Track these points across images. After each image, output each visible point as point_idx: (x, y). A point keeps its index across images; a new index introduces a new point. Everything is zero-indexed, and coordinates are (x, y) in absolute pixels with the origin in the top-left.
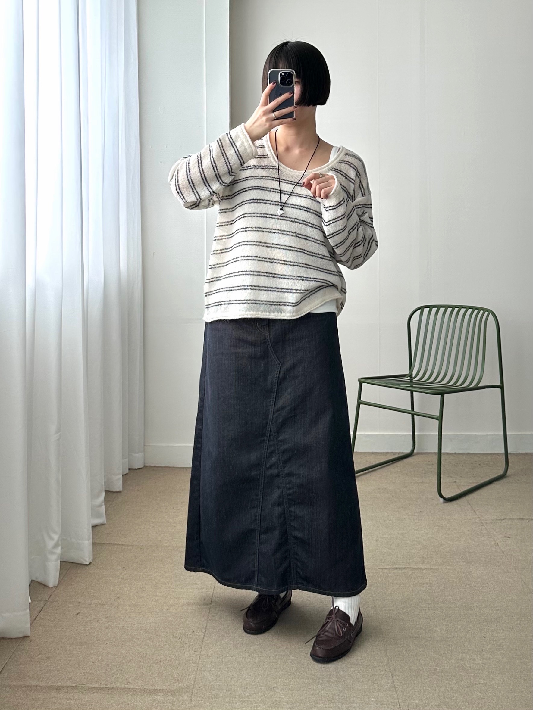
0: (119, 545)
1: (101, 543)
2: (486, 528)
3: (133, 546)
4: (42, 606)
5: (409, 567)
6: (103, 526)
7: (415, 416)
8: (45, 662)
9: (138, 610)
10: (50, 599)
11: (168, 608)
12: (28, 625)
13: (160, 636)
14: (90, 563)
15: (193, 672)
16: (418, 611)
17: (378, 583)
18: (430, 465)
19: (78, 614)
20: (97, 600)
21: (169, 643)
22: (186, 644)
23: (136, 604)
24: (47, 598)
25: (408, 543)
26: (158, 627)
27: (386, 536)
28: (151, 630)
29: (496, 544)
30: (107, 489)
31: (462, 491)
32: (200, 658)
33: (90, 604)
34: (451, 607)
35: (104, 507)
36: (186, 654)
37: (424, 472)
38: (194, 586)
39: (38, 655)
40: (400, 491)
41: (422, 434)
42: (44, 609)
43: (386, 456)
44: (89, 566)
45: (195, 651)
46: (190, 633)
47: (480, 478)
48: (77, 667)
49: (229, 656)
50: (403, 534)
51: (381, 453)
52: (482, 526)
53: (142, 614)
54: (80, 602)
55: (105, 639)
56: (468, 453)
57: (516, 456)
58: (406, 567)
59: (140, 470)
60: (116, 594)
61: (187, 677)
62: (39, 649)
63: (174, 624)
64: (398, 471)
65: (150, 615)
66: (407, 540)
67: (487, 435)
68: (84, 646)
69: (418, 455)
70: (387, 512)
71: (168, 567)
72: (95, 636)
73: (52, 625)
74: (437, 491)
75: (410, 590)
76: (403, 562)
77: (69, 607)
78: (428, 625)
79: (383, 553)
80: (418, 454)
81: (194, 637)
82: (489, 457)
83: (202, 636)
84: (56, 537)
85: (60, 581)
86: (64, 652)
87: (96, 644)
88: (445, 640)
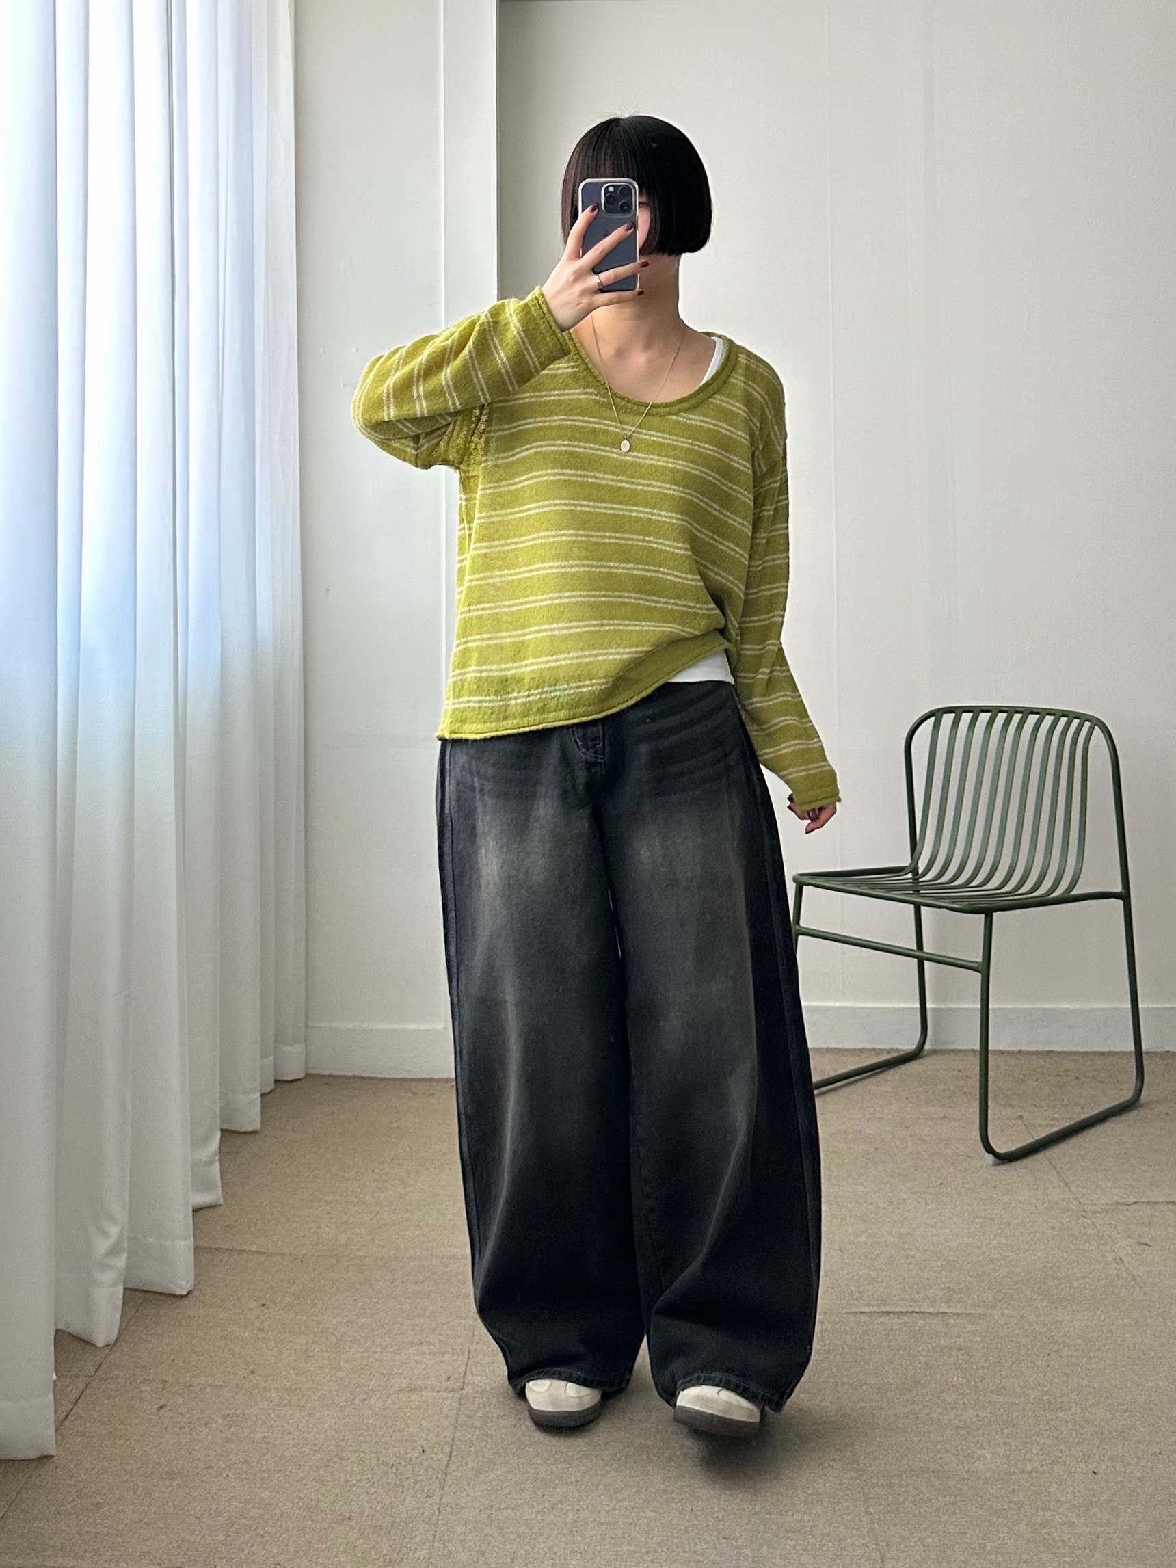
0: (253, 1252)
1: (211, 1249)
2: (1093, 1223)
3: (283, 1255)
4: (81, 1387)
5: (917, 1310)
6: (216, 1210)
7: (926, 963)
8: (91, 1515)
9: (299, 1400)
10: (98, 1374)
11: (365, 1397)
12: (51, 1431)
13: (348, 1459)
14: (189, 1293)
15: (424, 1543)
16: (940, 1410)
17: (845, 1347)
18: (962, 1078)
19: (161, 1408)
20: (205, 1376)
21: (369, 1476)
22: (407, 1479)
23: (293, 1387)
24: (93, 1370)
25: (913, 1257)
26: (343, 1440)
27: (863, 1239)
28: (328, 1445)
29: (1118, 1260)
30: (225, 1126)
31: (1037, 1138)
32: (439, 1512)
33: (190, 1386)
34: (1015, 1403)
35: (217, 1166)
36: (407, 1502)
37: (947, 1094)
38: (425, 1349)
39: (74, 1500)
40: (894, 1137)
41: (942, 1006)
42: (86, 1396)
43: (859, 1056)
44: (186, 1301)
45: (428, 1496)
46: (416, 1455)
47: (1078, 1110)
48: (161, 1528)
49: (507, 1508)
50: (900, 1236)
51: (847, 1050)
52: (1085, 1217)
53: (308, 1410)
54: (165, 1381)
55: (223, 1466)
56: (1050, 1052)
57: (1161, 1059)
58: (910, 1310)
59: (299, 1084)
60: (248, 1364)
61: (411, 1555)
62: (75, 1486)
63: (380, 1433)
64: (887, 1092)
65: (326, 1413)
66: (911, 1250)
67: (1093, 1010)
68: (176, 1482)
69: (934, 1056)
70: (862, 1185)
71: (363, 1305)
72: (202, 1459)
73: (104, 1432)
74: (979, 1137)
75: (920, 1363)
76: (903, 1300)
77: (141, 1392)
78: (965, 1443)
79: (856, 1278)
80: (934, 1052)
81: (426, 1464)
82: (1098, 1061)
83: (444, 1462)
84: (114, 1231)
85: (120, 1334)
86: (132, 1493)
87: (205, 1476)
88: (1002, 1479)
